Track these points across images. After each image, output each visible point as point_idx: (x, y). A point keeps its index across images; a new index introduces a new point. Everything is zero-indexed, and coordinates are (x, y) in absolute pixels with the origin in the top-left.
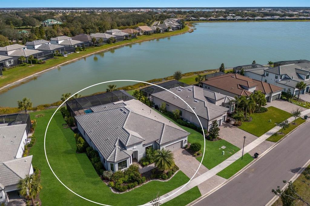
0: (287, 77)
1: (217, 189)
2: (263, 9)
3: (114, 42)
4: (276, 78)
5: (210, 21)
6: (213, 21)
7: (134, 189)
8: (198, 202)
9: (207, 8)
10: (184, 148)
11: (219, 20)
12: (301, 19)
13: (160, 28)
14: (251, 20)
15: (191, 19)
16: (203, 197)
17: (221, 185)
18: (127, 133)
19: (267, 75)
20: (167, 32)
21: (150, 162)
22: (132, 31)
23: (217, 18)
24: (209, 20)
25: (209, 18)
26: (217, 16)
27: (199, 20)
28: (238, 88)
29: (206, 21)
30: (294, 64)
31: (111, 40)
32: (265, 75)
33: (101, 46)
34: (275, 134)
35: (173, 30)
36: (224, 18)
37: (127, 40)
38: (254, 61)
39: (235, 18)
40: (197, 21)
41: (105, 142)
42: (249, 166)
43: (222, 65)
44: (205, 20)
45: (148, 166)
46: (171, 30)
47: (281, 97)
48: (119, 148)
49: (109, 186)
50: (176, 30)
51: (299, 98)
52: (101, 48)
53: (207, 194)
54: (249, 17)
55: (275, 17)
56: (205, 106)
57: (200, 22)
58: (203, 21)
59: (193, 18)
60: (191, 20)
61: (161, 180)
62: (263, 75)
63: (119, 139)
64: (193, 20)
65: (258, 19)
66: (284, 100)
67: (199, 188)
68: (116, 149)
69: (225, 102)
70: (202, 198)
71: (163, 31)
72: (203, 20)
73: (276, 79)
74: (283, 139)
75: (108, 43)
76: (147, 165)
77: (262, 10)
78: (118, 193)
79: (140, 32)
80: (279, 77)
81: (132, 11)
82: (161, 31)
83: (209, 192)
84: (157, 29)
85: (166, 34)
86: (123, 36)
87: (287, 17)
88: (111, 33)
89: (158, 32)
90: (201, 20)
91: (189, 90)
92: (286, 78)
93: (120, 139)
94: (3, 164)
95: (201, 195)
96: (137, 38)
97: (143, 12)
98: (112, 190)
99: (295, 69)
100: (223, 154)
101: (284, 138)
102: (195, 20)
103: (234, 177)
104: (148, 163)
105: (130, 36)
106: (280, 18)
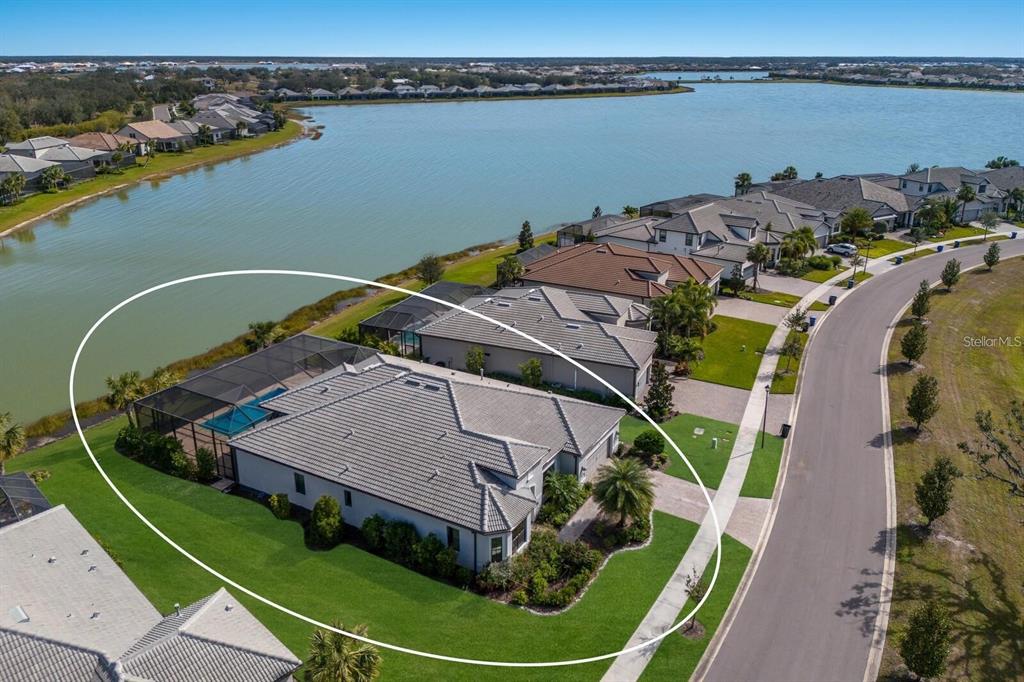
0: (713, 238)
1: (769, 524)
2: (472, 64)
3: (61, 185)
4: (689, 243)
5: (347, 101)
6: (354, 101)
7: (586, 589)
8: (756, 567)
9: (302, 60)
10: (618, 454)
11: (373, 99)
12: (612, 91)
13: (212, 127)
14: (465, 95)
15: (281, 95)
16: (759, 552)
17: (768, 515)
18: (490, 443)
19: (663, 239)
20: (237, 142)
21: (568, 512)
22: (111, 140)
23: (365, 92)
24: (344, 98)
25: (343, 92)
26: (362, 85)
27: (310, 100)
28: (633, 279)
29: (334, 102)
30: (712, 204)
31: (53, 177)
32: (657, 239)
33: (16, 203)
34: (777, 377)
35: (250, 131)
36: (388, 91)
37: (108, 173)
38: (597, 209)
39: (419, 91)
40: (305, 102)
41: (430, 485)
42: (786, 459)
43: (526, 226)
44: (331, 98)
45: (569, 523)
46: (245, 132)
47: (721, 289)
48: (495, 489)
49: (515, 603)
50: (262, 131)
51: (757, 286)
52: (24, 210)
53: (758, 544)
54: (461, 88)
55: (527, 85)
56: (606, 334)
57: (316, 105)
58: (323, 102)
59: (290, 93)
60: (283, 97)
61: (630, 546)
62: (652, 241)
63: (477, 465)
64: (289, 99)
65: (485, 92)
66: (731, 296)
67: (733, 535)
68: (490, 493)
69: (633, 319)
70: (757, 556)
71: (220, 136)
72: (323, 98)
73: (688, 248)
74: (799, 385)
75: (39, 189)
76: (565, 520)
77: (469, 67)
78: (556, 613)
79: (140, 143)
80: (695, 239)
81: (21, 71)
82: (215, 138)
83: (760, 539)
84: (202, 131)
85: (234, 146)
86: (85, 161)
87: (559, 87)
88: (31, 154)
89: (208, 142)
90: (316, 98)
91: (530, 299)
92: (709, 243)
93: (480, 463)
94: (182, 634)
95: (751, 552)
96: (140, 165)
97: (69, 72)
98: (532, 611)
99: (721, 215)
100: (713, 447)
101: (800, 382)
102: (295, 99)
103: (778, 490)
104: (565, 515)
105: (115, 159)
106: (543, 89)
